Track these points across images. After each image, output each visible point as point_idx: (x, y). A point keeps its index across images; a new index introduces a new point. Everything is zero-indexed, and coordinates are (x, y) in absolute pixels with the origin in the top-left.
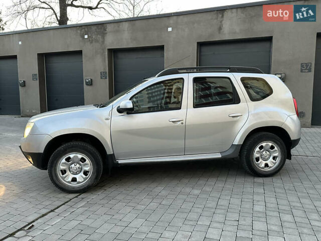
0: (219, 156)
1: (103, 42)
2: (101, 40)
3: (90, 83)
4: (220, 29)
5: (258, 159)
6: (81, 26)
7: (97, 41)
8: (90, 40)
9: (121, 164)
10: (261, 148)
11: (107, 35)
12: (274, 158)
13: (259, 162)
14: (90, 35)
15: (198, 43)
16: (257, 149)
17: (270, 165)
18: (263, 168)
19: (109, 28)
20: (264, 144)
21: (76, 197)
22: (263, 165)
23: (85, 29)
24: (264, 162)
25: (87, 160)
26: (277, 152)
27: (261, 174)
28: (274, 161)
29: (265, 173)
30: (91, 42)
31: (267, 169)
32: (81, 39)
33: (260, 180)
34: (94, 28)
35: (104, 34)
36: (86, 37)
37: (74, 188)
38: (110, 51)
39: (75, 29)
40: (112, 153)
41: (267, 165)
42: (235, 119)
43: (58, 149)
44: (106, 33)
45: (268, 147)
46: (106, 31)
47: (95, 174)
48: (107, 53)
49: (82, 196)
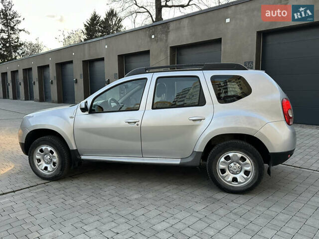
1: (167, 40)
2: (165, 38)
6: (150, 27)
7: (161, 40)
8: (156, 40)
11: (170, 33)
14: (156, 35)
19: (172, 26)
23: (152, 29)
30: (157, 42)
32: (149, 39)
35: (167, 33)
36: (153, 37)
38: (171, 48)
39: (145, 30)
44: (169, 32)
46: (169, 29)
48: (169, 51)
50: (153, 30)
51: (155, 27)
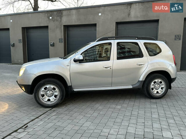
0: (131, 87)
1: (61, 21)
2: (59, 20)
3: (53, 45)
4: (129, 14)
5: (153, 89)
7: (57, 20)
9: (75, 91)
10: (155, 82)
11: (63, 17)
12: (162, 88)
13: (153, 90)
14: (53, 17)
15: (116, 23)
16: (153, 83)
17: (159, 92)
18: (155, 94)
19: (64, 13)
20: (156, 81)
21: (50, 110)
22: (156, 92)
24: (156, 91)
25: (56, 89)
26: (163, 85)
27: (154, 97)
28: (162, 90)
29: (157, 97)
30: (54, 21)
31: (158, 95)
32: (48, 19)
33: (154, 101)
34: (55, 13)
35: (61, 17)
36: (51, 18)
37: (49, 105)
38: (64, 26)
39: (44, 13)
40: (71, 85)
41: (157, 92)
42: (141, 66)
43: (40, 83)
45: (159, 82)
46: (62, 14)
47: (61, 97)
48: (63, 28)
49: (54, 109)
50: (51, 14)
51: (52, 12)
